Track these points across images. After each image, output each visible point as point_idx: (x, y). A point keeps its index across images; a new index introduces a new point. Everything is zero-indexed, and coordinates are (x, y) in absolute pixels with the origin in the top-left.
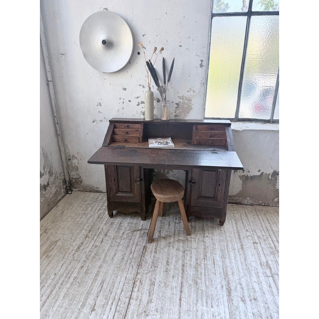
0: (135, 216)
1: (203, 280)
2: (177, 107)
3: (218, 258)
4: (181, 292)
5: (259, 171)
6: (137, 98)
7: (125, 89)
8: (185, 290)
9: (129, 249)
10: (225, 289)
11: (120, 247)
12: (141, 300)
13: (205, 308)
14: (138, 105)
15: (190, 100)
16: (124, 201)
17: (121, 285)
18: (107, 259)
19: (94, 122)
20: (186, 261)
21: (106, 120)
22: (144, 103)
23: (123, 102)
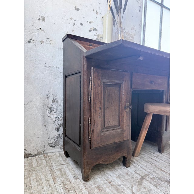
6: (90, 23)
7: (78, 9)
14: (90, 31)
16: (111, 142)
19: (29, 42)
21: (48, 42)
22: (97, 31)
23: (74, 24)
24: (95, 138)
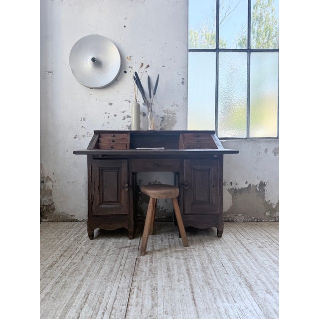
0: (120, 237)
1: (216, 280)
2: (162, 121)
3: (225, 261)
4: (193, 293)
5: (247, 183)
6: (123, 112)
7: (111, 104)
8: (197, 290)
9: (118, 262)
10: (243, 285)
11: (107, 262)
12: (142, 305)
13: (226, 304)
14: (123, 119)
15: (174, 114)
16: (109, 213)
17: (113, 294)
18: (91, 272)
19: (75, 138)
20: (189, 266)
21: (89, 135)
22: (130, 117)
23: (109, 117)
24: (94, 208)
